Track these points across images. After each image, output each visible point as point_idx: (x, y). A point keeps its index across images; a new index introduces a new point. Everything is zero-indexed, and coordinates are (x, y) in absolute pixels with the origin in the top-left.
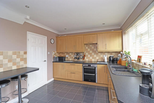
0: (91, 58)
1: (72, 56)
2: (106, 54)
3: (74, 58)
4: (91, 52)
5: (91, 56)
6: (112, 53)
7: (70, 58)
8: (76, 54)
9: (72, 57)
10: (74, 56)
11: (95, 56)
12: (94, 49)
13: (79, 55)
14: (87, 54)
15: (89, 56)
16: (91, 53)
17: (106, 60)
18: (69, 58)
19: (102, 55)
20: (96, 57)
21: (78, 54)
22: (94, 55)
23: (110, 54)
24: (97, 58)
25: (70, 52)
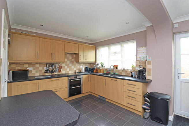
0: (68, 70)
1: (41, 68)
2: (82, 64)
3: (44, 71)
4: (68, 62)
5: (68, 68)
6: (86, 64)
7: (36, 72)
8: (48, 66)
9: (41, 71)
10: (45, 68)
11: (73, 67)
12: (71, 59)
13: (54, 67)
14: (63, 65)
15: (66, 67)
16: (68, 64)
17: (84, 71)
18: (34, 72)
19: (79, 66)
20: (73, 69)
21: (52, 64)
22: (71, 66)
23: (85, 64)
24: (75, 69)
25: (36, 63)
